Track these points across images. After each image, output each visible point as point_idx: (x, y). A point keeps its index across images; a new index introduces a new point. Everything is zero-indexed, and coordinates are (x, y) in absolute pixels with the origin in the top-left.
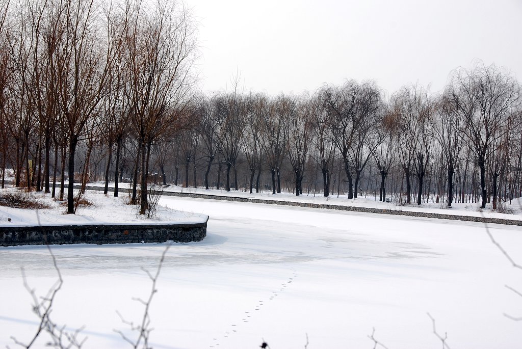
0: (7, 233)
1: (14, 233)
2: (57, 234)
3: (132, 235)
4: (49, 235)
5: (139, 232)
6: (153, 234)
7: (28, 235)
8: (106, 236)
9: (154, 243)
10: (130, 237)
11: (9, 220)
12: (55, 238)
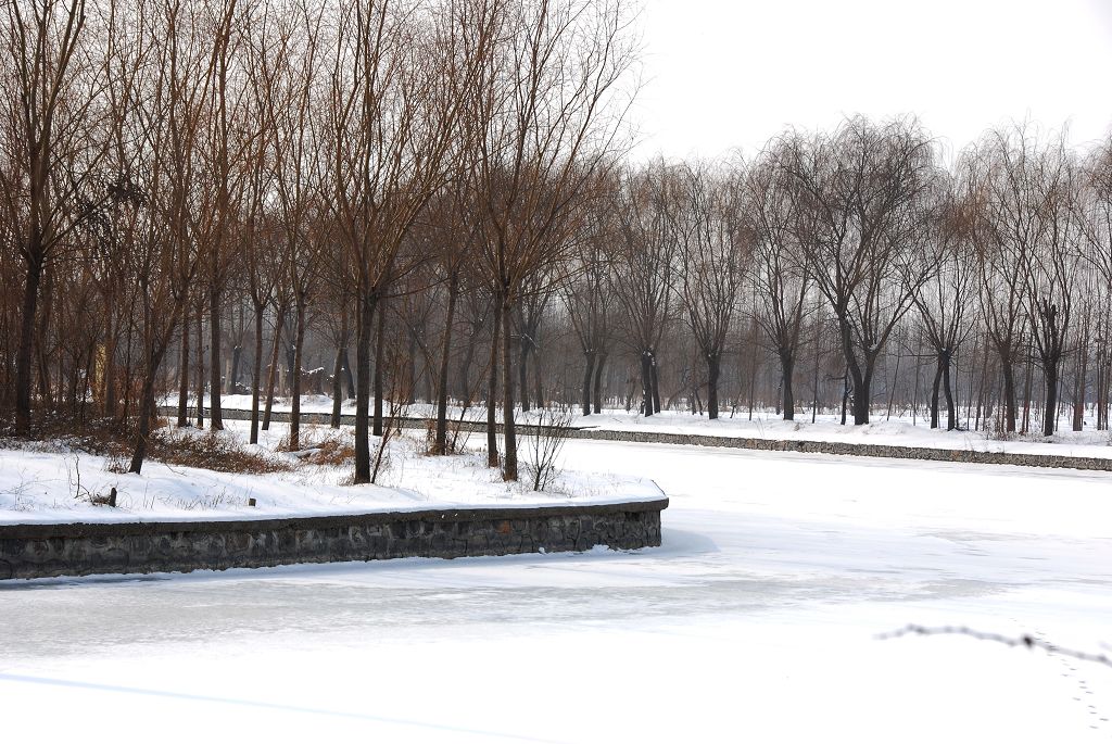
0: (256, 535)
1: (269, 535)
2: (359, 535)
3: (519, 532)
4: (341, 537)
5: (534, 526)
6: (562, 529)
7: (298, 539)
8: (462, 537)
9: (567, 553)
10: (514, 540)
11: (253, 502)
12: (355, 546)
